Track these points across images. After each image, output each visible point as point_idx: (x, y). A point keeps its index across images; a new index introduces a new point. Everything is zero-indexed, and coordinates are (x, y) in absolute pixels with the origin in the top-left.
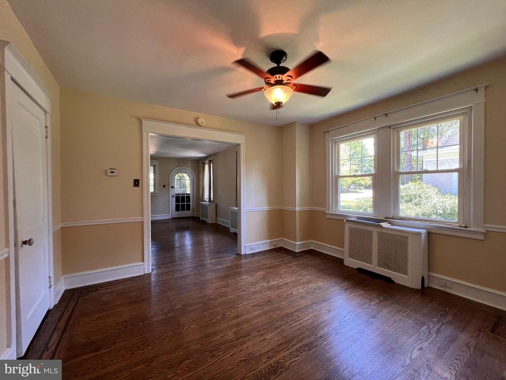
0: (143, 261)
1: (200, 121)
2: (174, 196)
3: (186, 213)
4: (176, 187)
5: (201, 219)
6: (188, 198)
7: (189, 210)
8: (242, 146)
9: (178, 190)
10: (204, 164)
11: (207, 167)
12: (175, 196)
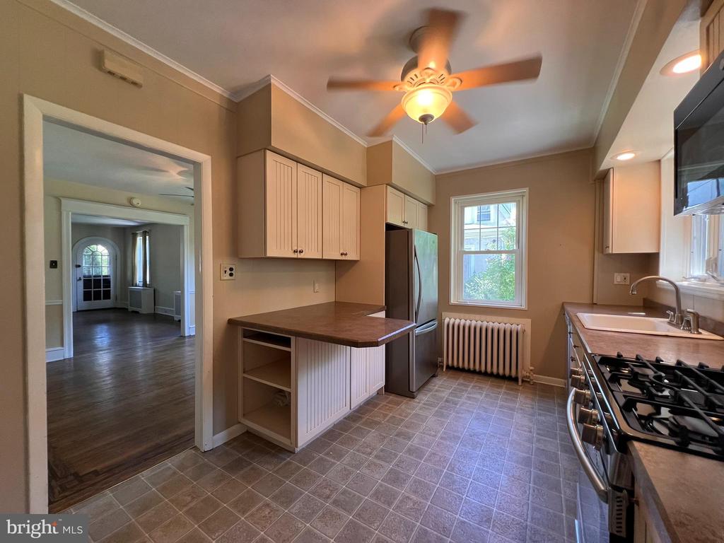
0: (62, 345)
1: (135, 202)
2: (80, 279)
3: (103, 303)
4: (84, 265)
5: (130, 310)
6: (107, 281)
7: (109, 298)
8: (185, 227)
9: (86, 270)
10: (135, 236)
11: (139, 240)
12: (82, 278)
